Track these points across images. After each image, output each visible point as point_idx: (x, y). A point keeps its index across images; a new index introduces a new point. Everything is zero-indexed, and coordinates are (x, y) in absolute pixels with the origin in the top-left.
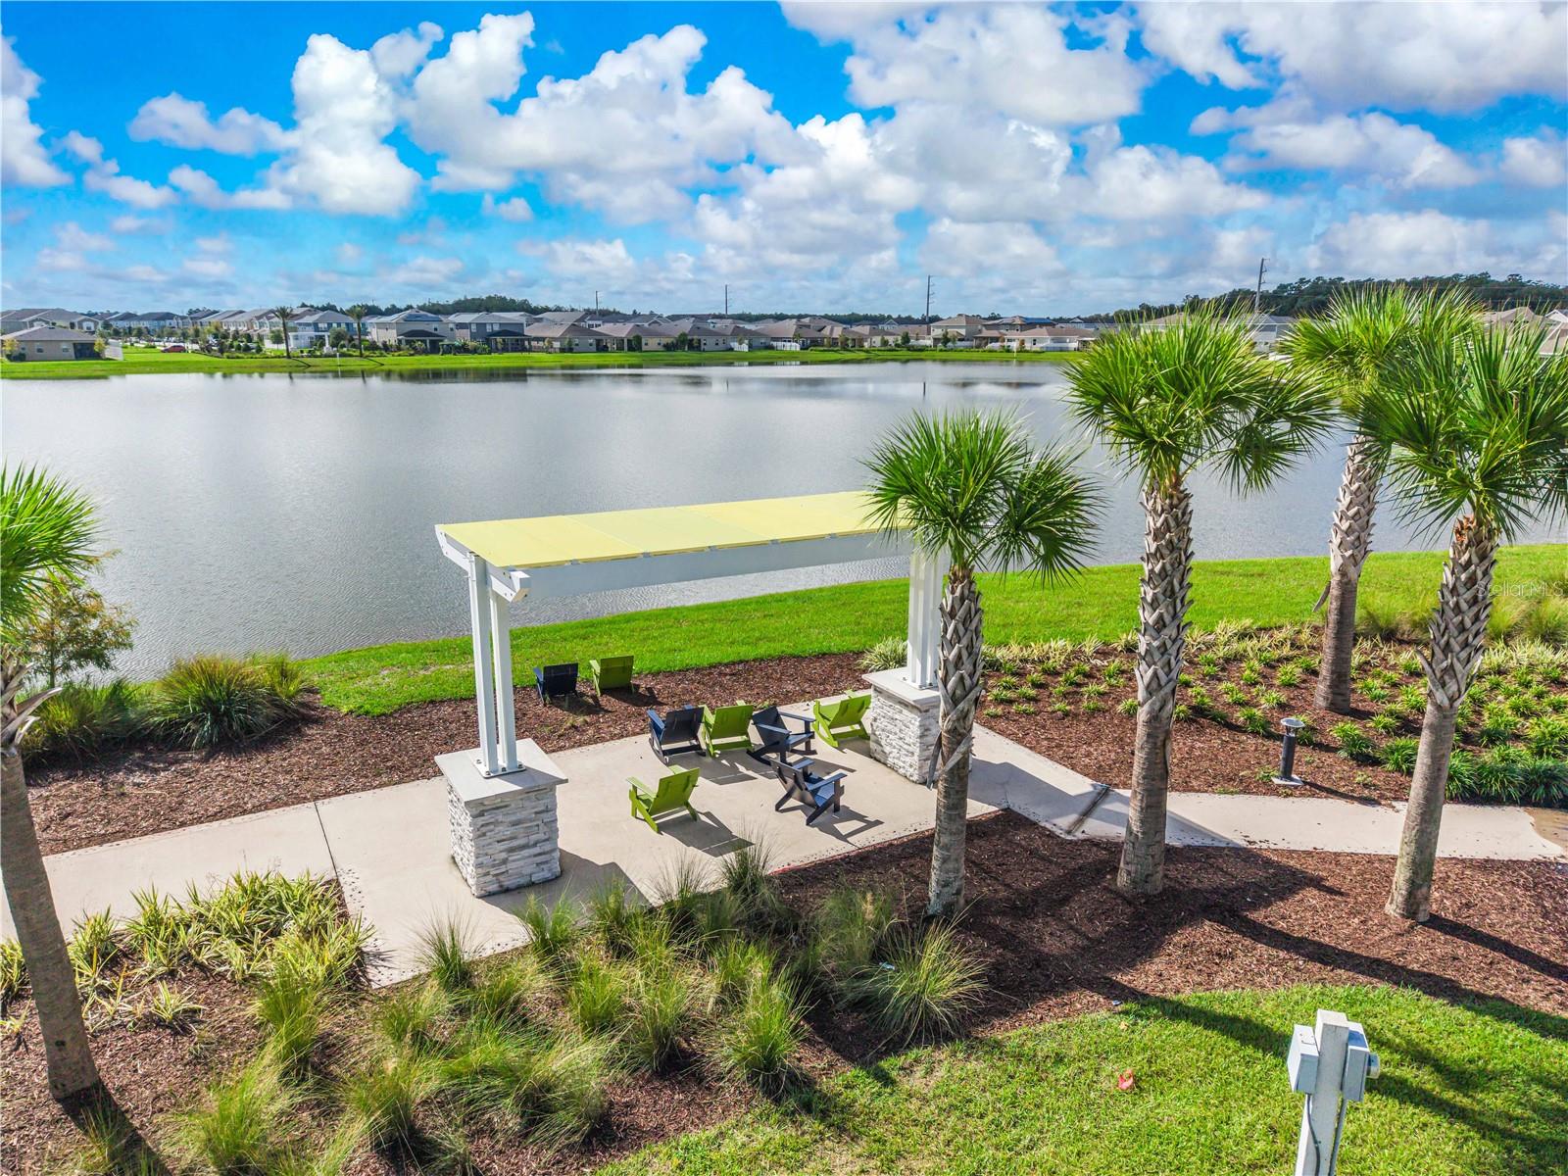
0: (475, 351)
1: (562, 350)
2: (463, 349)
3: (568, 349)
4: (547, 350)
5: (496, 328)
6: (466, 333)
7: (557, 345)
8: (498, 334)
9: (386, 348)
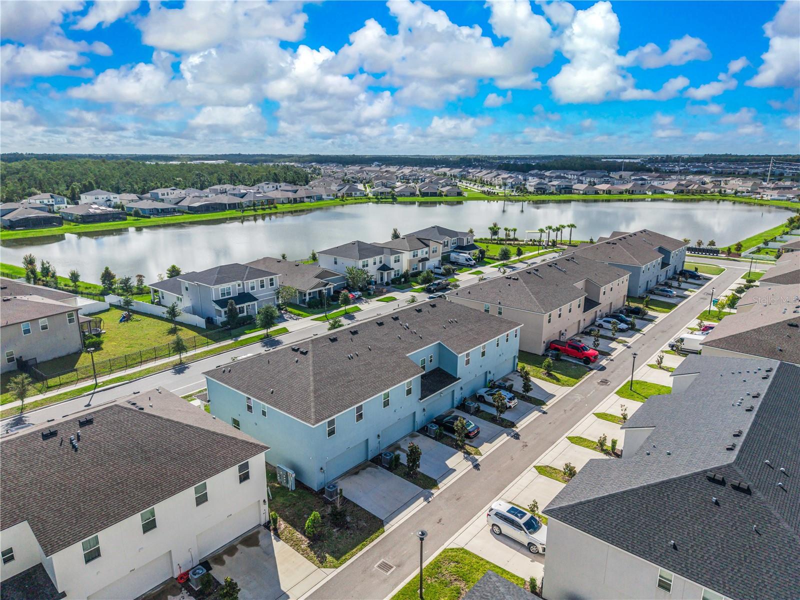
0: (556, 194)
1: (583, 194)
2: (552, 193)
3: (585, 194)
4: (579, 194)
5: (564, 186)
6: (554, 188)
7: (581, 192)
8: (563, 188)
9: (530, 193)
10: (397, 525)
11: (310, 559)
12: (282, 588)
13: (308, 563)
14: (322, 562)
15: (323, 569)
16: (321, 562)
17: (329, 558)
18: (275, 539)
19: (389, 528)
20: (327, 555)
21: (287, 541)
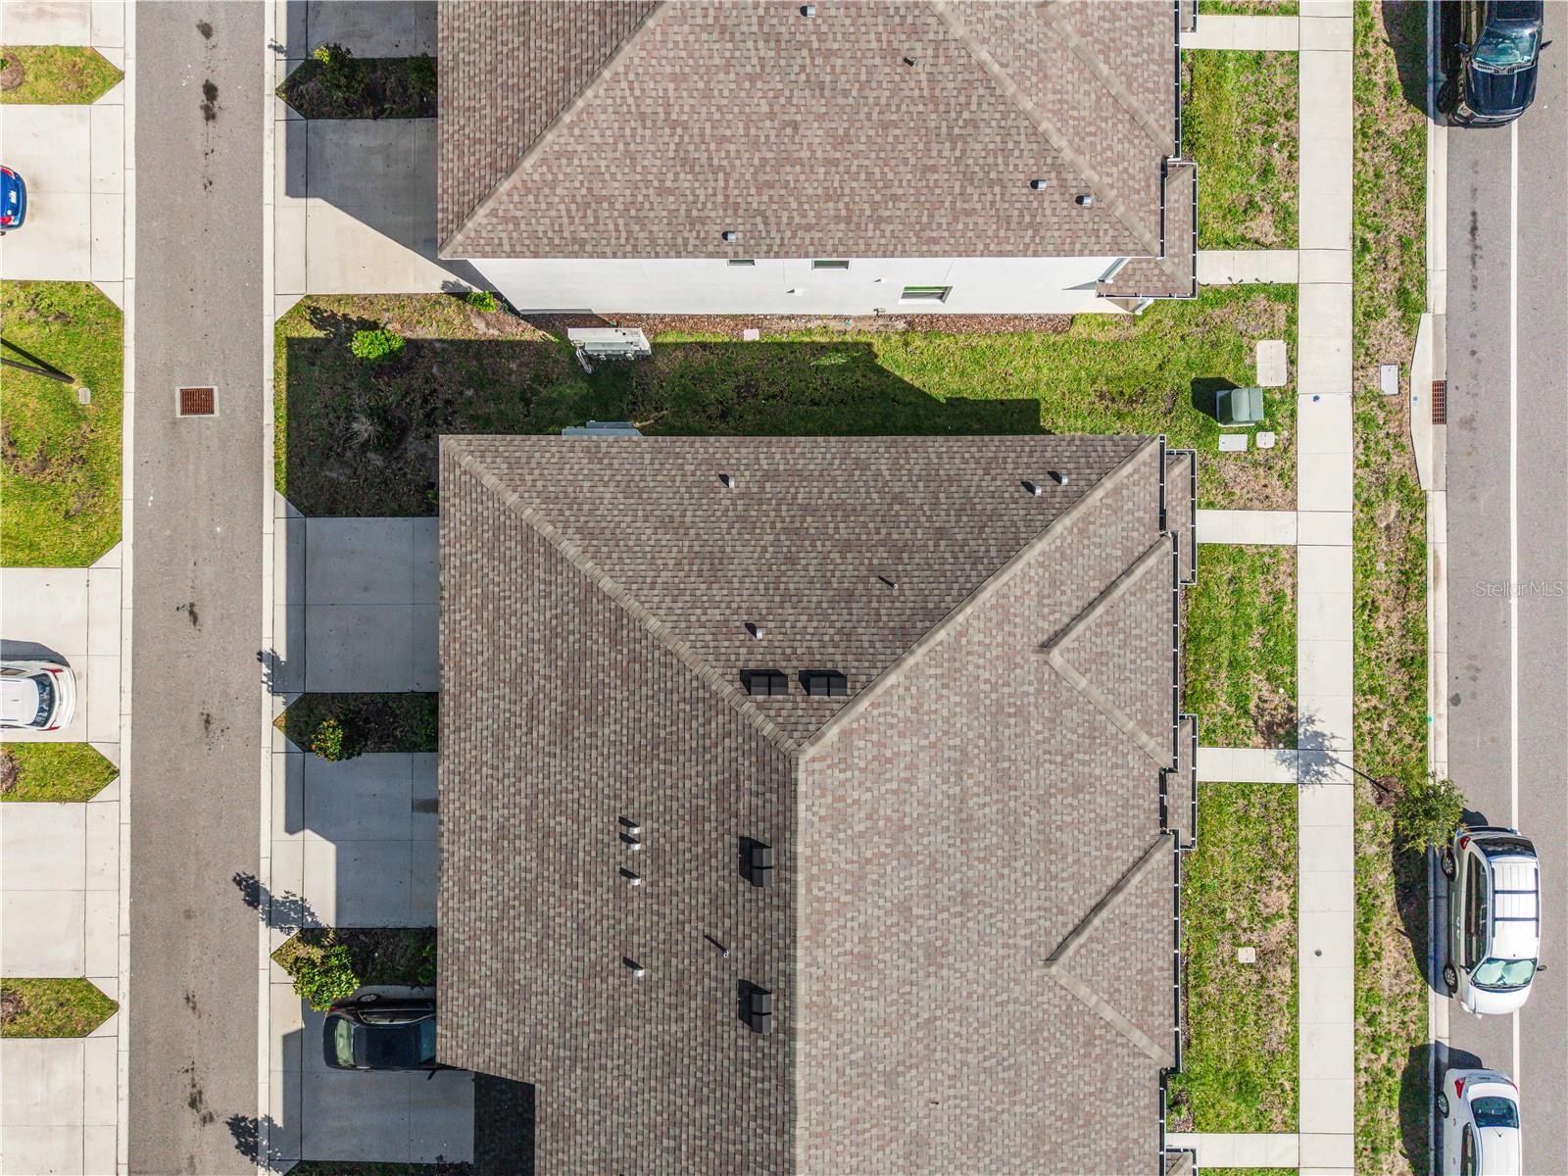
10: (267, 527)
11: (339, 299)
12: (319, 201)
13: (336, 288)
14: (313, 310)
15: (298, 299)
16: (315, 311)
17: (310, 332)
18: (456, 285)
19: (274, 507)
20: (321, 334)
21: (434, 301)
